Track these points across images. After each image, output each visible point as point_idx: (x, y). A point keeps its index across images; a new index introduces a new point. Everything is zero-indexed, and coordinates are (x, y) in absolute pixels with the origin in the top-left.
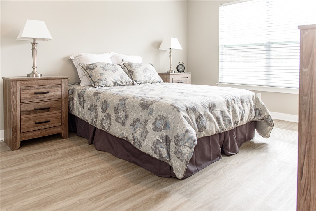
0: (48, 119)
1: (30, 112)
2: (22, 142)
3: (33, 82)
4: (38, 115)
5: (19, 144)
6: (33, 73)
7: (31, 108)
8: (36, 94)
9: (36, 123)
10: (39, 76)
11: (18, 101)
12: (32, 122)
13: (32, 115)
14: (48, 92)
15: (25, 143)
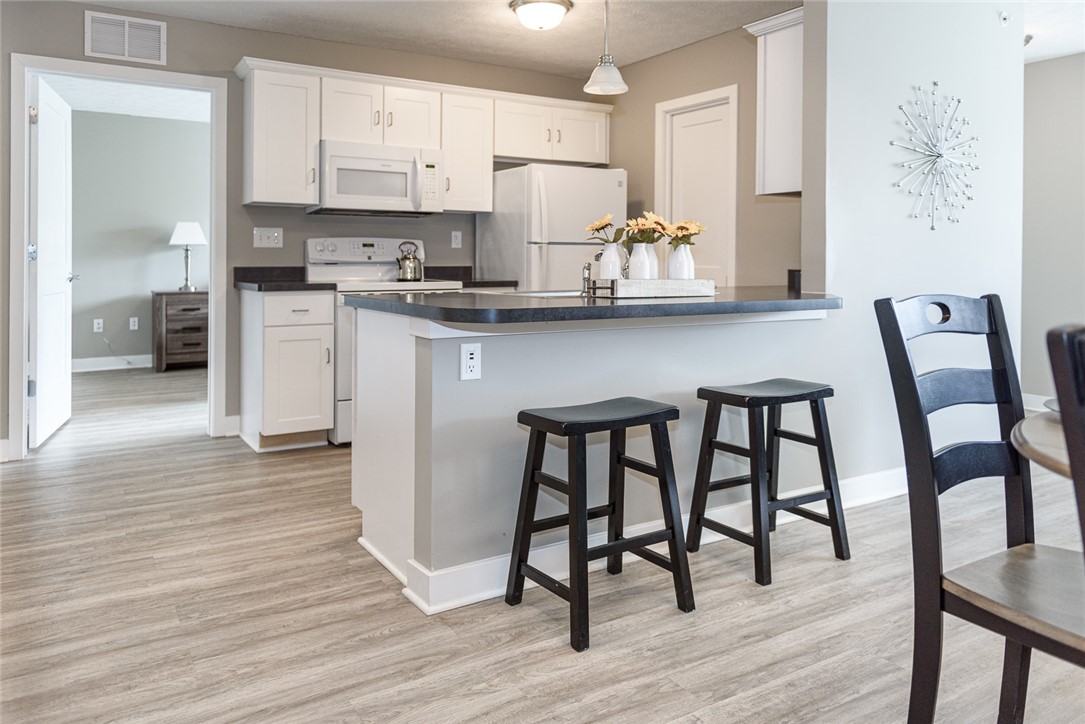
0: (199, 341)
1: (177, 331)
2: (167, 365)
3: (182, 296)
4: (187, 335)
5: (164, 367)
6: (186, 285)
7: (179, 326)
8: (184, 310)
9: (185, 345)
10: (193, 290)
11: (164, 317)
12: (180, 343)
13: (180, 335)
14: (199, 309)
15: (172, 367)
